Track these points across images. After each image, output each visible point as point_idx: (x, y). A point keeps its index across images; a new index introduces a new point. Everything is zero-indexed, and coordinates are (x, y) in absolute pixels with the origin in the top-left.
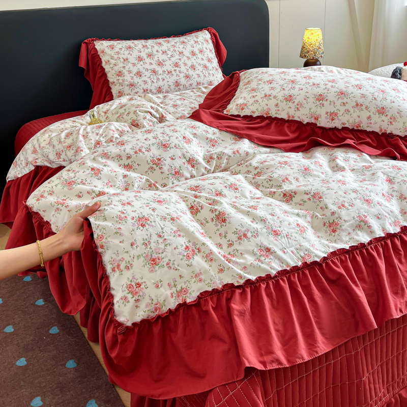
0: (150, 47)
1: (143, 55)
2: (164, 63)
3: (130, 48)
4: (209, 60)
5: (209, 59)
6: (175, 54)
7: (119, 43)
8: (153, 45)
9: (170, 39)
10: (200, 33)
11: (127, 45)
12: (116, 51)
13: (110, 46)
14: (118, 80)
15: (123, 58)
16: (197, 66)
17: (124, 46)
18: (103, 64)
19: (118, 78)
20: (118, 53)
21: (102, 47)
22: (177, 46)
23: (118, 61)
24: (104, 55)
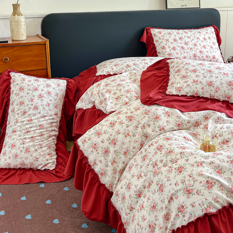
0: (181, 34)
1: (177, 38)
2: (188, 44)
3: (170, 33)
4: (214, 44)
6: (195, 39)
7: (164, 31)
8: (182, 33)
9: (192, 30)
10: (208, 28)
11: (168, 32)
12: (162, 35)
13: (159, 32)
14: (162, 51)
15: (166, 39)
16: (207, 46)
17: (166, 32)
18: (154, 42)
19: (162, 50)
20: (163, 36)
21: (154, 33)
22: (196, 34)
23: (163, 41)
24: (155, 37)
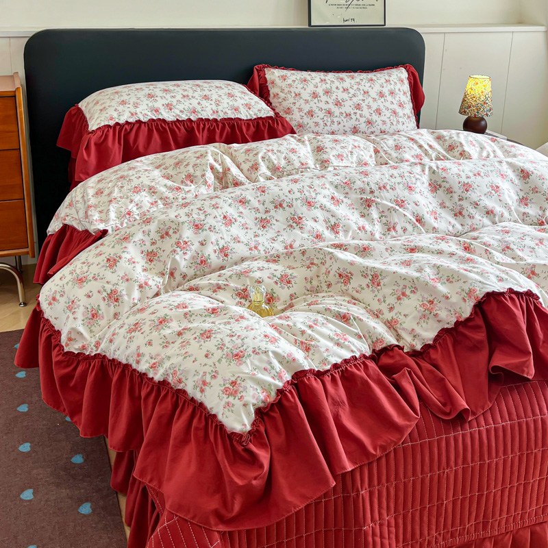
0: (329, 82)
1: (320, 91)
2: (343, 103)
3: (305, 81)
4: (401, 105)
5: (401, 103)
6: (359, 93)
7: (294, 74)
8: (333, 80)
9: (356, 74)
10: (394, 70)
11: (302, 77)
12: (287, 83)
13: (282, 77)
15: (295, 93)
16: (384, 110)
17: (298, 78)
18: (271, 98)
19: (285, 116)
20: (290, 85)
21: (273, 78)
22: (363, 84)
23: (289, 95)
24: (273, 87)
